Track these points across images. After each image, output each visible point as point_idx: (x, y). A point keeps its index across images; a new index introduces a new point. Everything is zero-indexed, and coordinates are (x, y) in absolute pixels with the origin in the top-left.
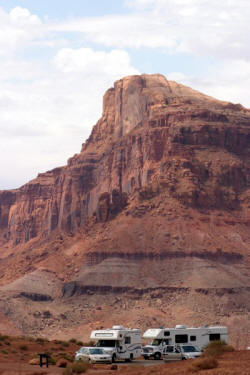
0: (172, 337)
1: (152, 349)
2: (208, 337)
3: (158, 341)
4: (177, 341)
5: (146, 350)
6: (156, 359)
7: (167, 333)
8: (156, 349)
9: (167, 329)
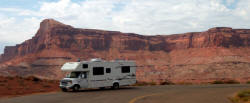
0: (90, 69)
1: (71, 81)
2: (120, 69)
3: (76, 74)
4: (95, 73)
5: (65, 82)
6: (75, 91)
7: (85, 66)
8: (75, 81)
9: (85, 62)
